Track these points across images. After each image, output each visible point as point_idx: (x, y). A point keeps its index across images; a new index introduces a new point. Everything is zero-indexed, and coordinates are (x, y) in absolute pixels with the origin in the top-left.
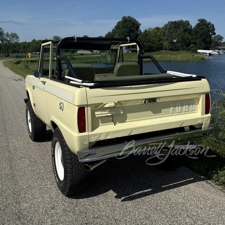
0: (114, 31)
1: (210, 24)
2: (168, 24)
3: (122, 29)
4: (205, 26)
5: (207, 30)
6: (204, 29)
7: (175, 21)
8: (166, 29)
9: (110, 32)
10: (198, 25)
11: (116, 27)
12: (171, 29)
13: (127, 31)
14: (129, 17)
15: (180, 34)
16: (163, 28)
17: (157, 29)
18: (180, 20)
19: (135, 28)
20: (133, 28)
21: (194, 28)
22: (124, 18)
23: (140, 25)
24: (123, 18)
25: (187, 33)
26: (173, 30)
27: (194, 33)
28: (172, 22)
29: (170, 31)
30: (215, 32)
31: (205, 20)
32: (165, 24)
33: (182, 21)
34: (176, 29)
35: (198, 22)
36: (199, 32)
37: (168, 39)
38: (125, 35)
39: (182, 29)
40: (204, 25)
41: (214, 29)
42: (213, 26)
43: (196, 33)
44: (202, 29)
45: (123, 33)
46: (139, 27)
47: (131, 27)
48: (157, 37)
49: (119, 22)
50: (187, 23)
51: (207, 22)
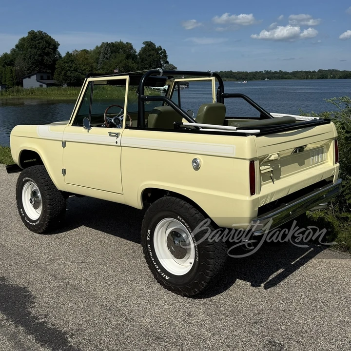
0: (13, 52)
1: (160, 48)
2: (101, 46)
3: (29, 50)
4: (154, 52)
5: (157, 57)
6: (153, 55)
7: (112, 43)
8: (100, 53)
9: (6, 54)
10: (144, 50)
11: (17, 46)
12: (107, 54)
13: (38, 53)
14: (40, 32)
15: (121, 62)
16: (95, 51)
17: (85, 51)
18: (119, 41)
19: (52, 49)
20: (47, 49)
21: (139, 54)
22: (32, 33)
23: (59, 45)
24: (29, 33)
25: (130, 61)
26: (110, 56)
27: (140, 61)
28: (108, 44)
29: (106, 56)
30: (167, 60)
31: (152, 44)
32: (97, 46)
33: (121, 43)
34: (114, 53)
35: (144, 46)
36: (146, 60)
37: (105, 67)
38: (35, 60)
39: (121, 56)
40: (153, 50)
41: (166, 57)
42: (164, 52)
43: (142, 61)
44: (150, 55)
45: (31, 56)
46: (58, 48)
48: (87, 64)
49: (23, 39)
50: (129, 46)
51: (155, 46)
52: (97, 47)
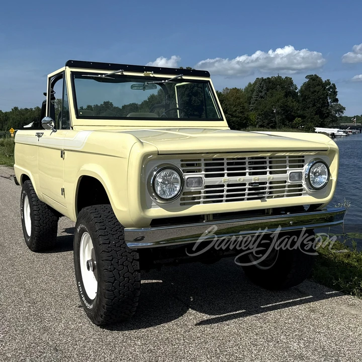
1: (328, 83)
2: (255, 83)
4: (320, 87)
5: (323, 94)
6: (319, 92)
7: (268, 78)
8: (253, 91)
10: (307, 86)
12: (261, 92)
15: (278, 100)
16: (246, 89)
18: (276, 76)
20: (196, 88)
21: (301, 91)
25: (290, 99)
26: (266, 94)
27: (301, 99)
28: (263, 80)
29: (260, 94)
30: (337, 97)
31: (318, 77)
32: (250, 83)
33: (279, 77)
34: (270, 91)
35: (307, 80)
36: (309, 98)
37: (259, 107)
39: (279, 94)
40: (318, 85)
41: (335, 93)
42: (334, 87)
43: (304, 100)
44: (315, 91)
47: (193, 88)
48: (239, 104)
50: (289, 81)
51: (321, 80)
52: (250, 85)
